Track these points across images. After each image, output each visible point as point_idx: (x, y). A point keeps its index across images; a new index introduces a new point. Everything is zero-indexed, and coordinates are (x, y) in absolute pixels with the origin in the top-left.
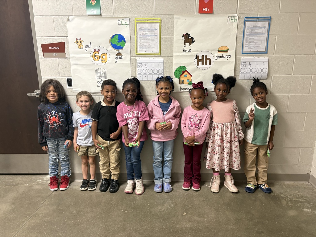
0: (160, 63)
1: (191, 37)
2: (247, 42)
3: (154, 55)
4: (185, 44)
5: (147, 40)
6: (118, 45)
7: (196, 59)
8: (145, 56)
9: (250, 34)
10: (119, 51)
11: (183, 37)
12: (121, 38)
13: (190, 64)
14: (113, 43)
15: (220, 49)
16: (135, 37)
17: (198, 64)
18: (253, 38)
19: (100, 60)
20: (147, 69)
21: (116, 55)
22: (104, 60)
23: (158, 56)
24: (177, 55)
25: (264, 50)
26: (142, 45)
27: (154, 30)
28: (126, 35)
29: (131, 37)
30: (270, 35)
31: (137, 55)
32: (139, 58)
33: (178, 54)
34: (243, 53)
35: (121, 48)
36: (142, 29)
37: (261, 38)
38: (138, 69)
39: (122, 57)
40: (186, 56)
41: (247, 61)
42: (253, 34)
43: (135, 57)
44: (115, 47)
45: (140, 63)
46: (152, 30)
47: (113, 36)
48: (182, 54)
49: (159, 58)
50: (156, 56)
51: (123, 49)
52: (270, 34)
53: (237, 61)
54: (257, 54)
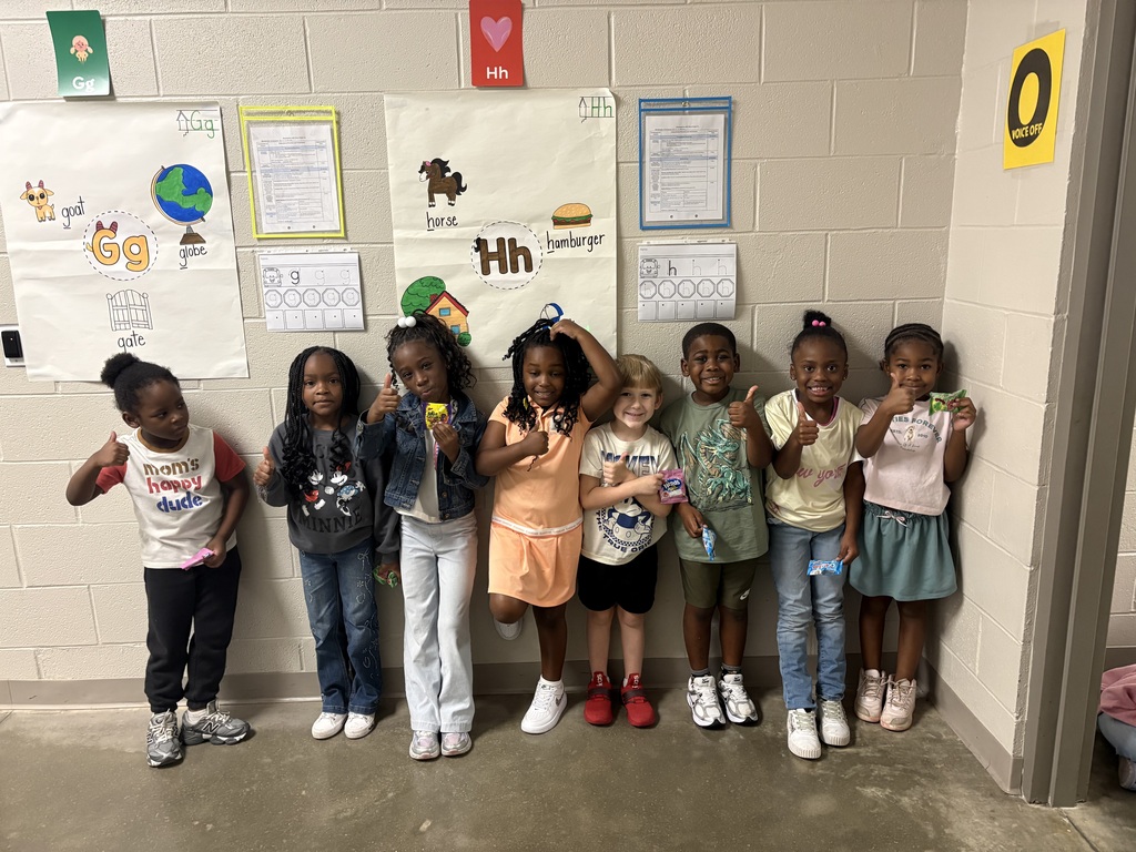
0: (347, 268)
1: (453, 172)
2: (655, 188)
3: (324, 238)
4: (432, 199)
5: (290, 185)
6: (187, 206)
7: (477, 249)
8: (290, 242)
9: (663, 157)
10: (189, 228)
11: (425, 174)
12: (195, 181)
13: (457, 269)
14: (166, 199)
15: (559, 215)
16: (248, 174)
17: (486, 271)
18: (677, 173)
19: (123, 260)
20: (301, 290)
21: (182, 243)
22: (138, 262)
23: (336, 241)
24: (407, 239)
25: (717, 214)
26: (274, 202)
27: (317, 147)
28: (212, 170)
29: (232, 175)
30: (733, 161)
31: (259, 239)
32: (266, 250)
33: (411, 234)
34: (643, 228)
35: (197, 215)
36: (272, 145)
37: (702, 174)
38: (265, 290)
39: (202, 249)
40: (440, 240)
41: (659, 257)
42: (676, 158)
43: (251, 249)
44: (174, 211)
45: (272, 269)
46: (306, 148)
47: (164, 174)
48: (424, 234)
49: (340, 248)
50: (330, 241)
51: (204, 220)
52: (733, 157)
53: (627, 257)
54: (694, 231)
